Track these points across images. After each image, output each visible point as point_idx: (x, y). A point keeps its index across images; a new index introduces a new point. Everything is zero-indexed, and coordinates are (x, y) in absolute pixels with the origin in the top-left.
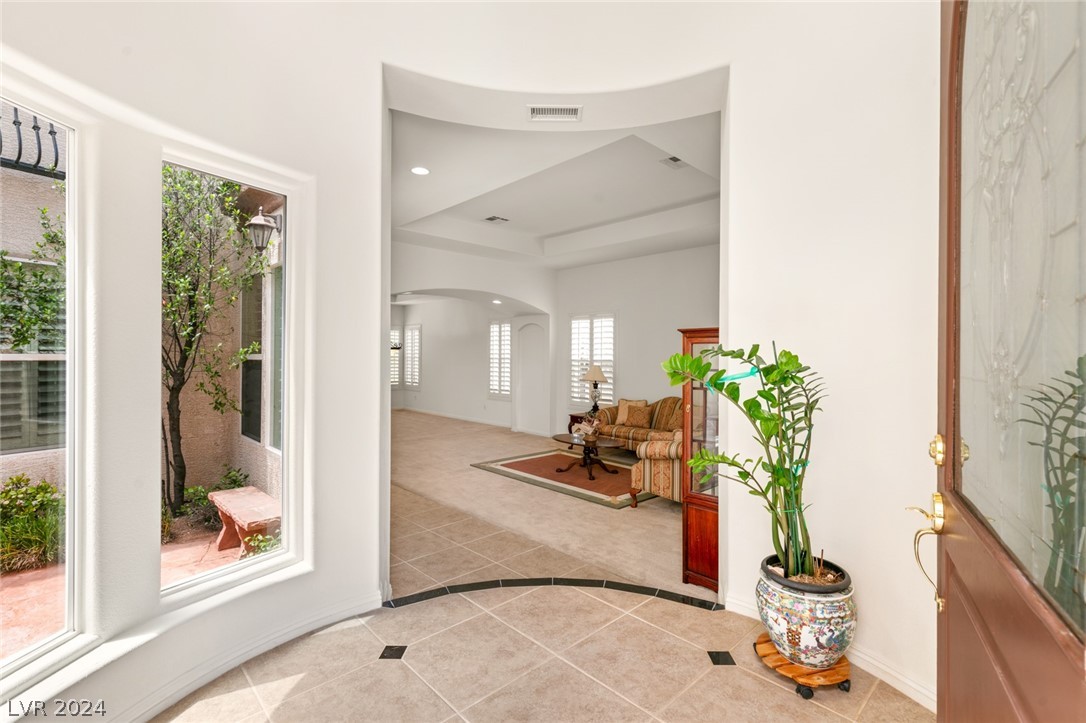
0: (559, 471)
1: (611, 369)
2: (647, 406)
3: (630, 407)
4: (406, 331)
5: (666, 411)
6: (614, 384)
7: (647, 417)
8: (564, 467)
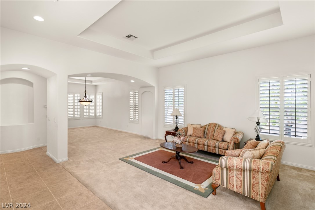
0: (164, 162)
1: (183, 110)
2: (202, 127)
3: (194, 128)
4: (97, 95)
5: (211, 130)
6: (184, 117)
7: (203, 133)
8: (166, 160)
